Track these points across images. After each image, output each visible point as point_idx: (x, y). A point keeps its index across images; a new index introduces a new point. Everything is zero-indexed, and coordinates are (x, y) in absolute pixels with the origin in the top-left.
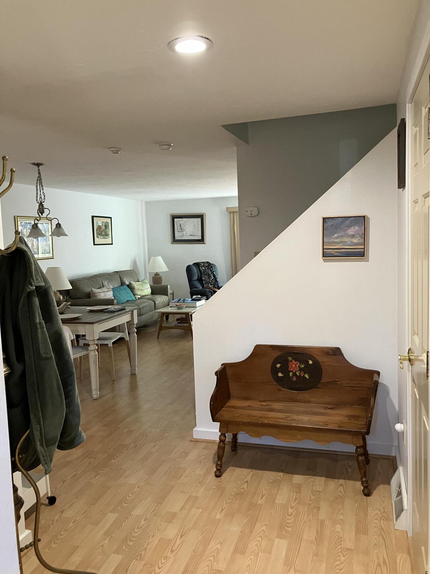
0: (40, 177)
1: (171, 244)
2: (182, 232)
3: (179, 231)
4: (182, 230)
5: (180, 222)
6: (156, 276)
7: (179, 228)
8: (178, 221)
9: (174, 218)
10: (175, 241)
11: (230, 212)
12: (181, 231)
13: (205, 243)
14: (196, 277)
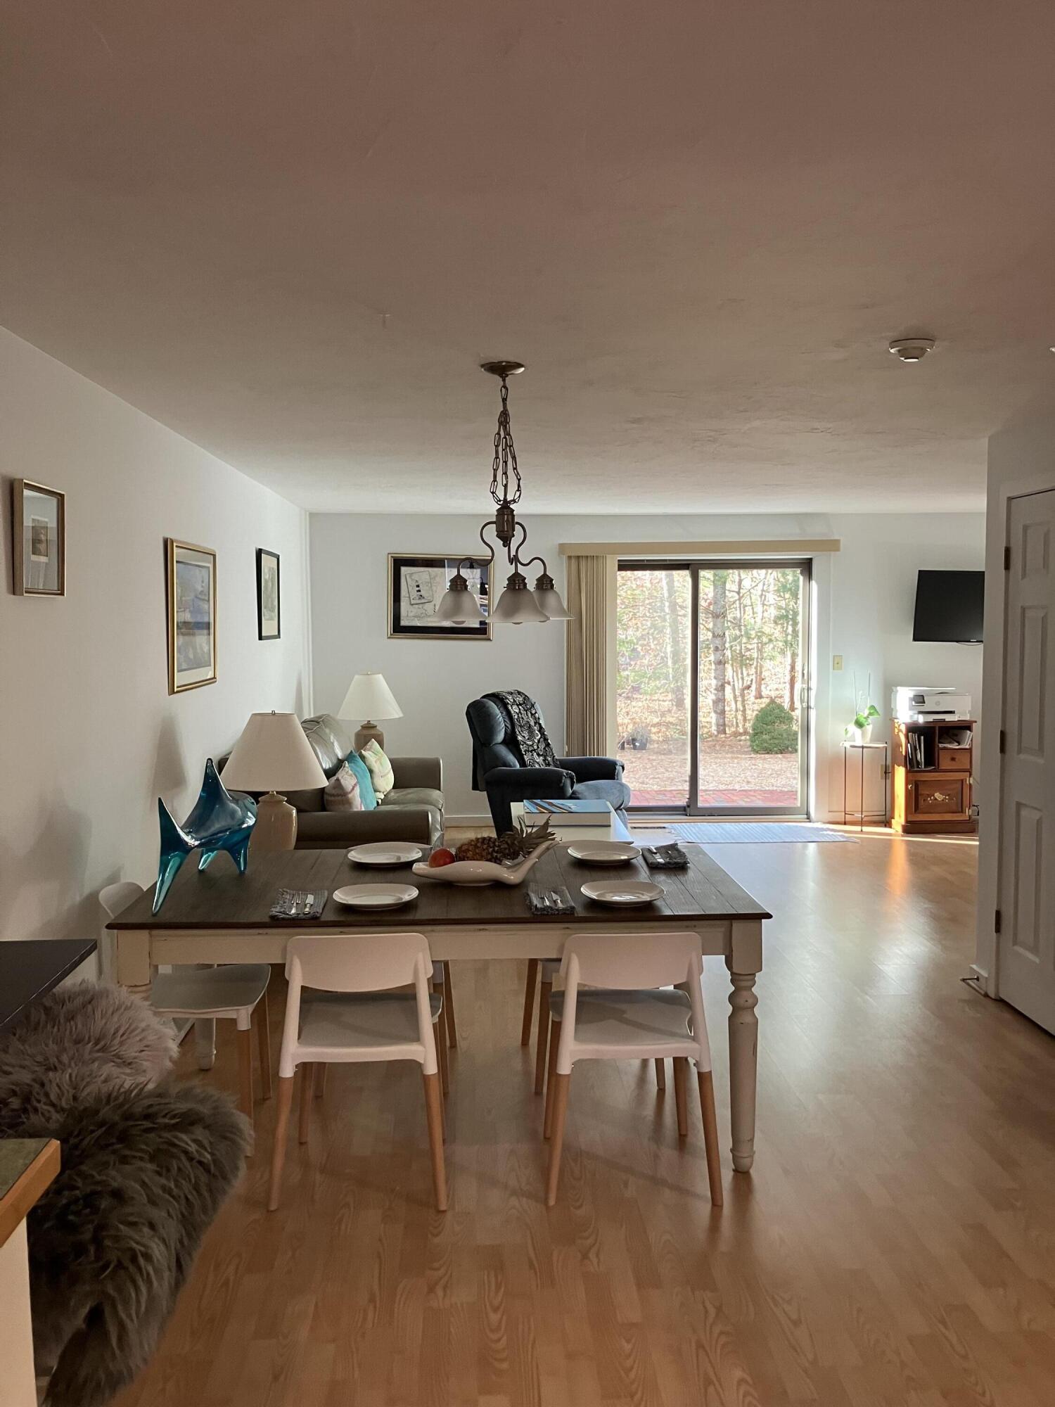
1: (389, 638)
2: (421, 606)
3: (413, 602)
4: (423, 601)
5: (416, 577)
6: (366, 732)
7: (414, 594)
8: (411, 574)
9: (399, 563)
10: (398, 629)
11: (570, 557)
12: (419, 602)
13: (489, 639)
14: (501, 736)
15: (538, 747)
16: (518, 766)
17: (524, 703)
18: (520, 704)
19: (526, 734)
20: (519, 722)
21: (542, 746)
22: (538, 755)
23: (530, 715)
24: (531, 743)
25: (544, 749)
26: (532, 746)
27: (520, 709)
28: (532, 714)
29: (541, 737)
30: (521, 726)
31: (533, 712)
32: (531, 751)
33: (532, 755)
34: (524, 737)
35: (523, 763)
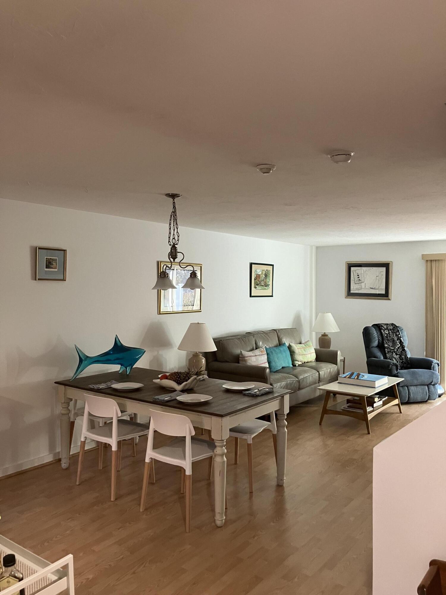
0: (174, 212)
1: (345, 298)
2: (359, 284)
3: (356, 282)
4: (360, 282)
5: (357, 272)
6: (323, 337)
7: (356, 279)
8: (355, 271)
9: (350, 266)
10: (350, 294)
11: (427, 261)
12: (359, 282)
13: (390, 300)
14: (376, 343)
15: (397, 350)
16: (382, 358)
17: (393, 329)
18: (390, 330)
19: (391, 344)
20: (387, 338)
21: (400, 350)
22: (396, 354)
23: (395, 335)
24: (393, 348)
25: (401, 352)
26: (394, 350)
27: (389, 332)
28: (396, 335)
29: (400, 346)
30: (388, 340)
31: (398, 334)
32: (392, 352)
33: (392, 354)
34: (389, 345)
35: (385, 357)
